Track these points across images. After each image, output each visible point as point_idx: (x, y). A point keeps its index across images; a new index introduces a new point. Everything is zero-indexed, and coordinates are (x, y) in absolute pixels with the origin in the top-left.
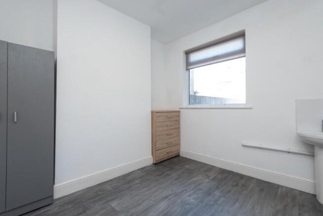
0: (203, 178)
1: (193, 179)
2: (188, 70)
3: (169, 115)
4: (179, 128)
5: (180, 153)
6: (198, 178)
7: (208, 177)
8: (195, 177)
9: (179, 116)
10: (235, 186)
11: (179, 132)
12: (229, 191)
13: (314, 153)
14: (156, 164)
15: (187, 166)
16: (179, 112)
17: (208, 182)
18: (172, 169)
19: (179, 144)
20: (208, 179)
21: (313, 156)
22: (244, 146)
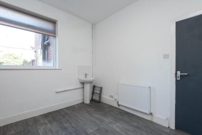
13: (84, 86)
17: (51, 126)
20: (47, 124)
21: (84, 88)
22: (57, 92)
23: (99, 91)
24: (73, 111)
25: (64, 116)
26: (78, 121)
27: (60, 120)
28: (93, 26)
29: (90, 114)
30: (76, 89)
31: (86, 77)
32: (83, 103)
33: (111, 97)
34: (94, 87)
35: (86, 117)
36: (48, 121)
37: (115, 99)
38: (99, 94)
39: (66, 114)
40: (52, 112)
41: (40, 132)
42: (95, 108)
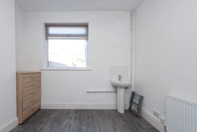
0: (69, 121)
1: (63, 124)
2: (47, 39)
3: (33, 76)
4: (40, 87)
5: (41, 107)
6: (66, 122)
7: (71, 118)
8: (63, 122)
9: (40, 76)
10: (88, 118)
11: (40, 90)
12: (88, 123)
13: (117, 90)
14: (22, 124)
15: (52, 116)
16: (40, 73)
17: (74, 122)
18: (41, 123)
19: (40, 100)
20: (72, 120)
21: (116, 92)
22: (88, 92)
23: (138, 101)
24: (100, 115)
25: (89, 117)
26: (96, 130)
27: (83, 120)
28: (133, 13)
29: (114, 128)
30: (107, 92)
31: (120, 80)
32: (116, 110)
33: (157, 115)
34: (133, 94)
35: (107, 129)
36: (75, 116)
37: (161, 120)
38: (137, 105)
39: (92, 116)
40: (84, 110)
41: (64, 123)
42: (127, 122)
